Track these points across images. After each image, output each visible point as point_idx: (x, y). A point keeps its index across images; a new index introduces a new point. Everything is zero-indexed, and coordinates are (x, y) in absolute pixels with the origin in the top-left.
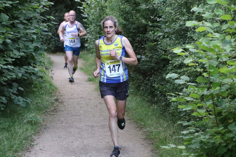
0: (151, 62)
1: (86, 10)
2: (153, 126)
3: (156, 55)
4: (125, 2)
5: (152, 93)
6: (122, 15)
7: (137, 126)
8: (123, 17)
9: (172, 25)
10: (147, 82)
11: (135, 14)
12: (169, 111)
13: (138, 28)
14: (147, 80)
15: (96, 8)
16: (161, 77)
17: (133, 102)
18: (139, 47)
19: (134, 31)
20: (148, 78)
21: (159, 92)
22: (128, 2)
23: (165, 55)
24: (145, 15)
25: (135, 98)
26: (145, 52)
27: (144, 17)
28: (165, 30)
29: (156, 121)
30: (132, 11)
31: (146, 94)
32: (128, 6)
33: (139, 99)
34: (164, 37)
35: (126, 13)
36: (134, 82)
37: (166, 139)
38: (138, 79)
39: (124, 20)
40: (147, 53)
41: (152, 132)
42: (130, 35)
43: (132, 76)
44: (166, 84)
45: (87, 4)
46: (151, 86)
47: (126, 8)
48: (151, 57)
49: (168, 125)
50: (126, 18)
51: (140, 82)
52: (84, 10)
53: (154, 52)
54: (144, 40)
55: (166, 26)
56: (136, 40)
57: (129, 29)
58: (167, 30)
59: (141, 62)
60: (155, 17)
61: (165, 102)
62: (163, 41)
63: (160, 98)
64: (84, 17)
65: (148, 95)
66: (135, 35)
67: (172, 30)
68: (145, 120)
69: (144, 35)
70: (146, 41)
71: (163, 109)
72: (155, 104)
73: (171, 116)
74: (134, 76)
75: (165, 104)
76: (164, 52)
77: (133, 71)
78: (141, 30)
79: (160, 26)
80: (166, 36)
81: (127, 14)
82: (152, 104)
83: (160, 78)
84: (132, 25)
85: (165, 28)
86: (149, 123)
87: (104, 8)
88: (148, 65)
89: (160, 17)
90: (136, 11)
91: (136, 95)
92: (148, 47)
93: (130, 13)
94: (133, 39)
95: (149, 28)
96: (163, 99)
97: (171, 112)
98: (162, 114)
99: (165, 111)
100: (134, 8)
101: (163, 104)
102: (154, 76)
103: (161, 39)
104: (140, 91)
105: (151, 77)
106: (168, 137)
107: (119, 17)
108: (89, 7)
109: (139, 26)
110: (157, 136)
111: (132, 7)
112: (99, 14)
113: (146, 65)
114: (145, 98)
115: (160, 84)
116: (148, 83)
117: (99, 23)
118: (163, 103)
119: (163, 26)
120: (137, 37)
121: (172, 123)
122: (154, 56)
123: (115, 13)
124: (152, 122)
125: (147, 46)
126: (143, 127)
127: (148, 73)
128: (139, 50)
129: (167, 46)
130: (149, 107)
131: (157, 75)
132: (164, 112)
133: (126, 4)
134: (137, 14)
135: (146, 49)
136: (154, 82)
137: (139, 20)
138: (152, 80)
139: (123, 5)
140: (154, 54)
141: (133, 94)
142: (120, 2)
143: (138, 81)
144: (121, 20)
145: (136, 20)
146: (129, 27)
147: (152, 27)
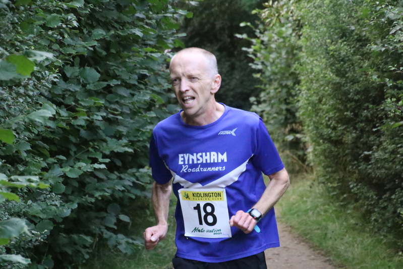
0: (393, 162)
1: (259, 55)
4: (338, 38)
5: (397, 228)
6: (332, 65)
8: (333, 68)
10: (386, 204)
11: (360, 63)
13: (366, 91)
14: (385, 201)
15: (279, 51)
17: (356, 245)
18: (368, 131)
19: (356, 98)
20: (387, 195)
22: (344, 38)
24: (380, 64)
25: (359, 239)
26: (381, 140)
27: (379, 68)
30: (353, 55)
31: (384, 230)
32: (345, 45)
33: (368, 241)
35: (339, 61)
36: (358, 204)
38: (367, 198)
39: (337, 76)
40: (385, 144)
42: (348, 106)
45: (262, 42)
46: (395, 212)
47: (339, 50)
48: (393, 152)
50: (340, 71)
51: (371, 205)
52: (255, 55)
53: (400, 140)
54: (378, 115)
56: (362, 115)
57: (346, 93)
59: (373, 161)
60: (398, 67)
64: (254, 69)
65: (389, 232)
66: (360, 106)
69: (378, 105)
70: (381, 119)
74: (359, 191)
77: (355, 180)
78: (371, 96)
81: (342, 63)
82: (398, 252)
84: (353, 84)
87: (296, 49)
88: (386, 169)
90: (362, 55)
91: (363, 231)
92: (387, 130)
93: (349, 60)
94: (355, 113)
95: (389, 91)
100: (358, 49)
102: (401, 192)
104: (370, 222)
105: (394, 193)
107: (326, 68)
108: (266, 48)
109: (369, 87)
111: (353, 47)
112: (286, 62)
113: (383, 167)
114: (382, 240)
116: (387, 206)
120: (364, 110)
122: (400, 150)
123: (317, 60)
125: (386, 128)
127: (388, 186)
128: (368, 137)
130: (391, 257)
133: (340, 41)
134: (364, 63)
135: (383, 135)
136: (400, 205)
137: (367, 75)
138: (395, 200)
139: (335, 45)
140: (399, 145)
141: (356, 229)
142: (328, 39)
143: (367, 203)
144: (329, 74)
145: (362, 75)
146: (347, 90)
147: (396, 90)
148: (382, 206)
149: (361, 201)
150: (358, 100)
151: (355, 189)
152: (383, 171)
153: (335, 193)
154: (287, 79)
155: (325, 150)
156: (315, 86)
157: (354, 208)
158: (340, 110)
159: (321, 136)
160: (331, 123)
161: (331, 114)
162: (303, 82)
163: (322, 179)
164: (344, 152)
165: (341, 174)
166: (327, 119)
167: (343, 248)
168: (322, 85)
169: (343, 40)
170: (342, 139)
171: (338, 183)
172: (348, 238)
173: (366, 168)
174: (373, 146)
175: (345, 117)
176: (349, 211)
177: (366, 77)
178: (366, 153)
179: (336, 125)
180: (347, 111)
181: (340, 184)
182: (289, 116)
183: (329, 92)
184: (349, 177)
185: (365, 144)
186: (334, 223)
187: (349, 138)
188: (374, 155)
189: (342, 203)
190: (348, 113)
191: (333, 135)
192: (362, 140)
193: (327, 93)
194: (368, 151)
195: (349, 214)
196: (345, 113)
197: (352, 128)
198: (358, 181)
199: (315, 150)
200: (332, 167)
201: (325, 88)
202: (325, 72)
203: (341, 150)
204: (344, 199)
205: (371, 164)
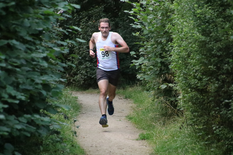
4: (204, 3)
6: (199, 26)
8: (200, 28)
11: (222, 25)
13: (227, 48)
15: (156, 13)
18: (228, 82)
19: (219, 54)
30: (216, 18)
35: (205, 23)
38: (227, 139)
39: (202, 35)
42: (212, 60)
47: (205, 14)
50: (205, 31)
51: (231, 144)
52: (135, 17)
56: (223, 69)
57: (211, 50)
59: (232, 107)
64: (135, 28)
66: (222, 60)
74: (220, 133)
78: (232, 52)
81: (207, 24)
84: (216, 42)
90: (224, 18)
93: (213, 22)
94: (217, 67)
100: (221, 13)
107: (193, 29)
109: (229, 45)
111: (216, 11)
112: (162, 22)
117: (161, 38)
120: (225, 64)
123: (186, 21)
133: (206, 6)
134: (226, 24)
137: (228, 34)
139: (201, 9)
142: (196, 3)
143: (227, 142)
144: (196, 34)
145: (224, 34)
146: (211, 47)
149: (222, 141)
150: (221, 55)
151: (218, 130)
153: (201, 134)
155: (192, 97)
156: (184, 43)
157: (217, 147)
158: (205, 65)
159: (189, 86)
160: (198, 75)
161: (197, 68)
163: (189, 122)
164: (208, 99)
165: (206, 118)
166: (194, 71)
168: (191, 43)
169: (208, 5)
170: (206, 88)
171: (203, 126)
173: (227, 113)
175: (209, 70)
176: (212, 150)
178: (227, 101)
179: (201, 77)
180: (211, 65)
182: (163, 68)
183: (196, 49)
184: (213, 120)
185: (225, 92)
187: (212, 87)
189: (206, 143)
190: (212, 67)
191: (199, 85)
192: (223, 89)
193: (194, 50)
196: (209, 67)
197: (214, 79)
198: (220, 124)
199: (184, 97)
200: (198, 112)
203: (206, 98)
204: (208, 139)
205: (231, 110)
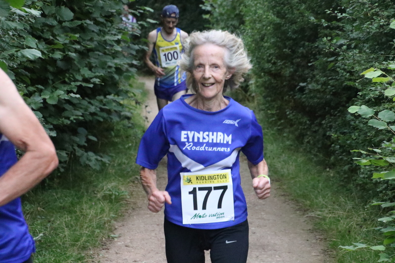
0: (324, 92)
2: (327, 207)
3: (334, 79)
5: (326, 148)
6: (274, 7)
7: (297, 207)
8: (275, 10)
9: (365, 26)
10: (317, 128)
11: (298, 6)
12: (357, 181)
13: (302, 30)
14: (316, 126)
16: (342, 120)
17: (291, 163)
18: (303, 66)
19: (294, 36)
20: (318, 121)
21: (338, 146)
23: (350, 80)
24: (315, 7)
25: (294, 157)
26: (314, 73)
27: (314, 10)
28: (351, 35)
29: (332, 199)
31: (314, 151)
33: (301, 159)
34: (349, 47)
35: (280, 4)
36: (292, 129)
37: (349, 232)
38: (301, 123)
39: (277, 17)
40: (318, 76)
41: (324, 219)
42: (287, 44)
43: (289, 117)
44: (352, 132)
46: (324, 135)
48: (325, 84)
49: (355, 207)
50: (280, 13)
51: (304, 129)
53: (331, 73)
54: (312, 52)
55: (353, 26)
56: (298, 52)
57: (285, 33)
58: (354, 35)
59: (307, 91)
60: (333, 11)
61: (350, 165)
62: (347, 55)
63: (340, 157)
64: (204, 10)
65: (319, 151)
66: (297, 43)
67: (365, 34)
68: (313, 197)
69: (312, 43)
70: (315, 55)
71: (345, 178)
72: (330, 168)
73: (360, 190)
74: (294, 117)
75: (349, 169)
76: (348, 74)
77: (290, 108)
78: (307, 35)
79: (343, 27)
80: (353, 46)
81: (282, 6)
82: (326, 168)
83: (339, 121)
84: (291, 25)
85: (352, 31)
86: (320, 202)
88: (318, 98)
89: (342, 11)
91: (297, 151)
92: (320, 65)
94: (292, 50)
95: (322, 31)
96: (345, 158)
97: (361, 183)
98: (343, 186)
99: (348, 180)
101: (346, 168)
102: (330, 118)
103: (343, 52)
104: (303, 143)
105: (324, 119)
106: (354, 228)
107: (268, 11)
109: (305, 28)
110: (333, 227)
112: (232, 5)
113: (315, 97)
114: (313, 158)
115: (340, 133)
116: (318, 130)
117: (231, 21)
118: (345, 166)
119: (348, 27)
120: (300, 47)
121: (361, 203)
122: (330, 82)
123: (260, 3)
124: (325, 201)
125: (319, 63)
126: (309, 209)
127: (319, 113)
128: (303, 71)
129: (354, 64)
130: (320, 172)
131: (335, 116)
132: (346, 182)
134: (302, 6)
135: (316, 69)
136: (329, 129)
137: (303, 16)
138: (325, 125)
140: (330, 78)
141: (291, 150)
143: (301, 127)
144: (271, 15)
145: (299, 16)
146: (286, 29)
147: (328, 30)
148: (314, 130)
149: (295, 126)
150: (296, 38)
151: (291, 115)
152: (316, 100)
153: (274, 119)
154: (233, 19)
155: (265, 82)
156: (258, 26)
157: (289, 132)
158: (279, 48)
159: (263, 70)
160: (272, 59)
161: (272, 51)
162: (247, 23)
163: (262, 107)
164: (282, 83)
165: (279, 102)
166: (268, 55)
167: (279, 165)
168: (264, 26)
170: (280, 73)
171: (276, 110)
172: (284, 157)
173: (301, 97)
174: (308, 78)
175: (284, 54)
176: (285, 135)
177: (303, 19)
178: (302, 84)
179: (276, 61)
180: (286, 48)
181: (278, 111)
183: (270, 31)
184: (286, 105)
185: (300, 76)
186: (272, 144)
187: (287, 72)
188: (308, 86)
189: (279, 128)
190: (287, 50)
191: (273, 69)
192: (297, 73)
193: (268, 32)
194: (303, 83)
195: (285, 137)
196: (284, 50)
197: (289, 63)
198: (294, 109)
199: (257, 82)
200: (271, 97)
201: (267, 27)
202: (268, 13)
203: (279, 82)
204: (281, 124)
205: (306, 94)
